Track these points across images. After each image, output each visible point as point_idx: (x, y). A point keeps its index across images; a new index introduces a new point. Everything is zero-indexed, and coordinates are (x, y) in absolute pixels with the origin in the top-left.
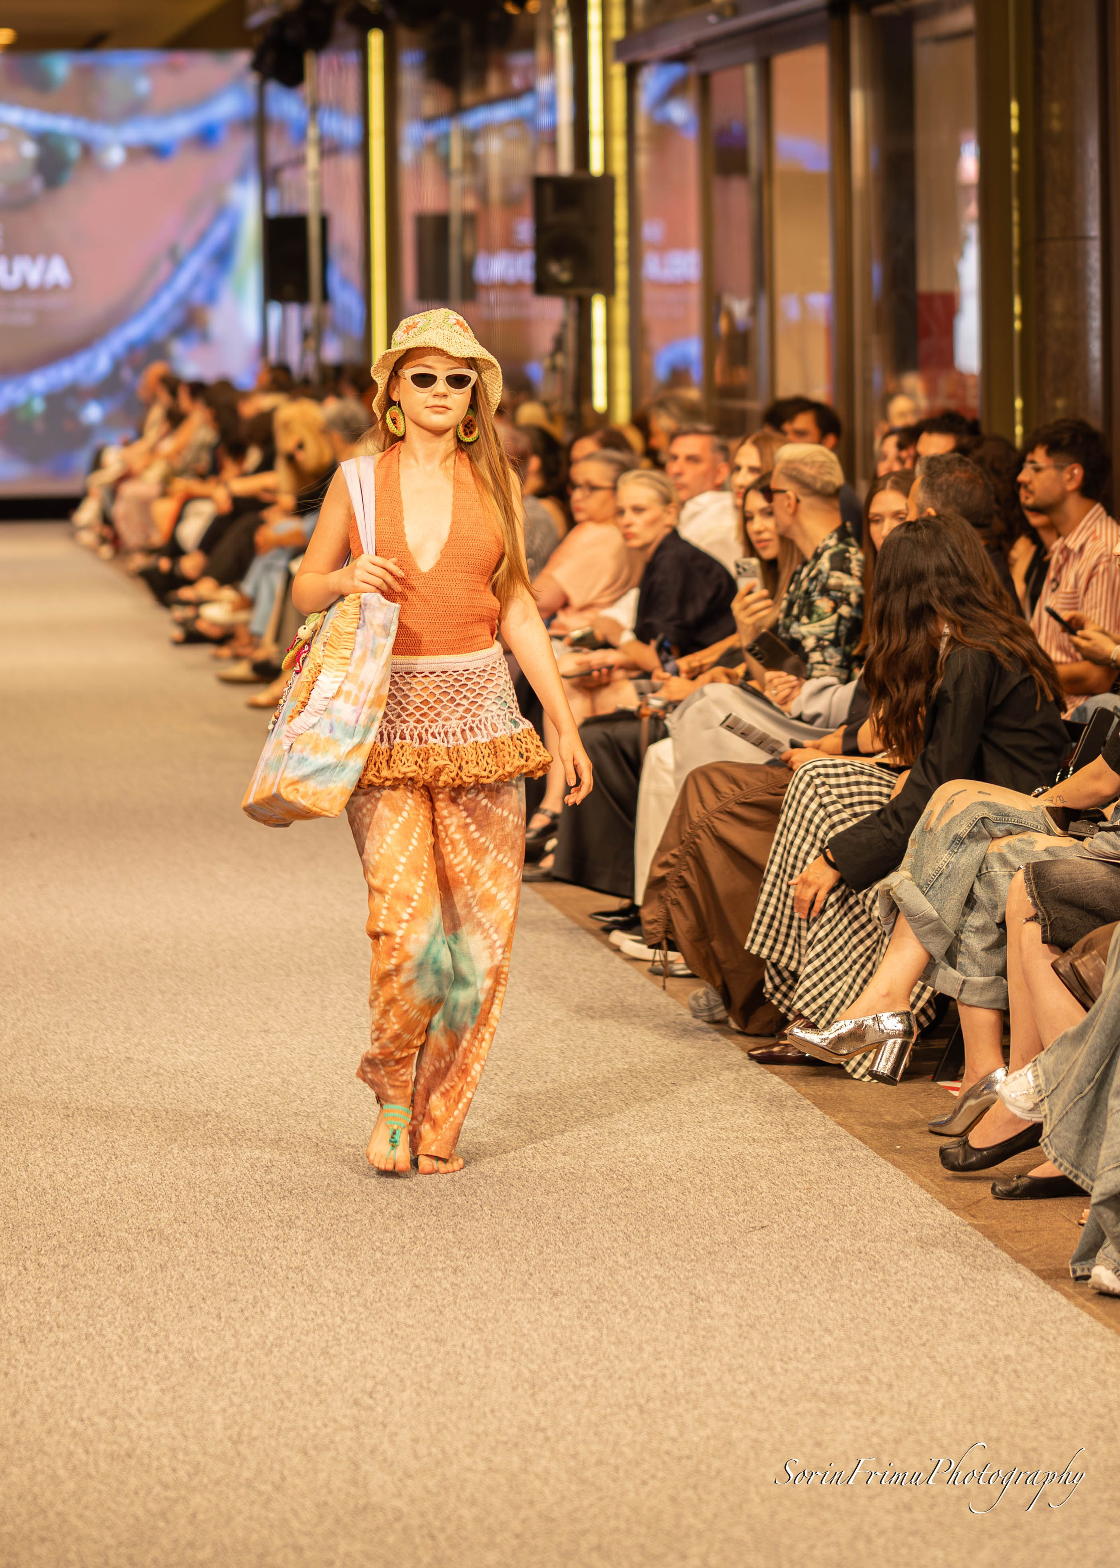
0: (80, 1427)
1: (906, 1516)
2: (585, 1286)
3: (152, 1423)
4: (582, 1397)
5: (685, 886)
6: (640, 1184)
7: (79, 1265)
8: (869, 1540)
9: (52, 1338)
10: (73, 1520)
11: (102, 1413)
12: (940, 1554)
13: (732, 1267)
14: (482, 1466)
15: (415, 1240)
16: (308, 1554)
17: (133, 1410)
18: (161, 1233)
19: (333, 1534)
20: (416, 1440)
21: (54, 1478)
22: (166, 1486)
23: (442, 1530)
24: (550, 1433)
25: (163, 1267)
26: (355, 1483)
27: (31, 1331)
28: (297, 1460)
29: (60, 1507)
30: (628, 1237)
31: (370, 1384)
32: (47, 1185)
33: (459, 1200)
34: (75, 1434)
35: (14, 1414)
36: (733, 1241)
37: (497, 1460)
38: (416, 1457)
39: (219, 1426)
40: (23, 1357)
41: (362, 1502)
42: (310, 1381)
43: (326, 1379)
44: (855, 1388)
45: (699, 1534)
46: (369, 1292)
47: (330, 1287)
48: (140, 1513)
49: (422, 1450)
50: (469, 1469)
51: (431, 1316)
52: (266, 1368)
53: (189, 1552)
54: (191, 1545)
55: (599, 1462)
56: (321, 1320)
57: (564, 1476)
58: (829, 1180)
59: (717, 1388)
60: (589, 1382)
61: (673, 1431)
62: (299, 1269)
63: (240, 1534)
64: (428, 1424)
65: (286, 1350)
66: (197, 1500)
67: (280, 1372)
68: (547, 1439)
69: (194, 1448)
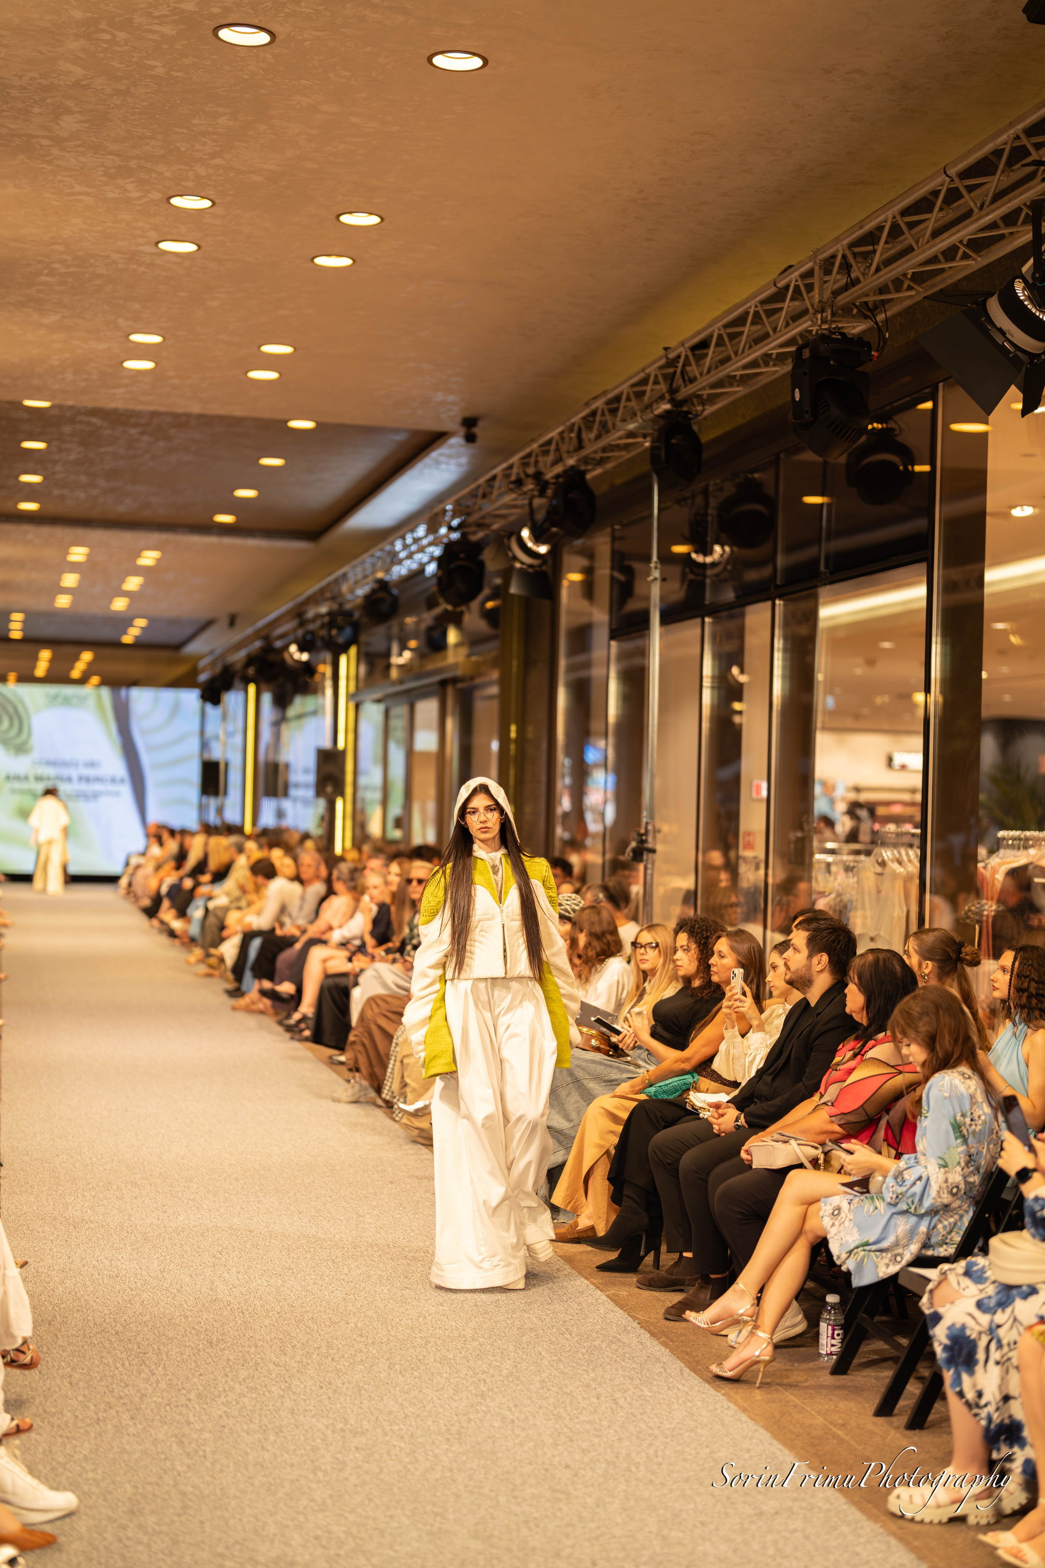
0: (97, 1264)
1: (441, 1308)
2: (313, 1210)
3: (127, 1263)
4: (309, 1256)
5: (364, 1045)
6: (338, 1168)
7: (101, 1196)
8: (425, 1317)
9: (87, 1226)
10: (92, 1303)
11: (107, 1258)
12: (454, 1324)
13: (374, 1203)
14: (265, 1284)
15: (243, 1189)
16: (190, 1319)
17: (120, 1257)
18: (136, 1183)
19: (201, 1311)
20: (238, 1272)
21: (85, 1285)
22: (132, 1290)
23: (247, 1310)
24: (294, 1270)
25: (136, 1198)
26: (212, 1290)
27: (78, 1223)
28: (188, 1279)
29: (86, 1297)
30: (332, 1190)
31: (220, 1248)
32: (89, 1162)
33: (262, 1172)
34: (94, 1266)
35: (69, 1258)
36: (375, 1193)
37: (272, 1281)
38: (238, 1279)
39: (155, 1265)
40: (74, 1234)
41: (214, 1298)
42: (195, 1247)
43: (202, 1246)
44: (423, 1254)
45: (354, 1314)
46: (222, 1210)
47: (206, 1207)
48: (120, 1300)
49: (241, 1276)
50: (260, 1285)
51: (248, 1221)
52: (177, 1241)
53: (140, 1317)
54: (141, 1314)
55: (315, 1283)
56: (201, 1221)
57: (299, 1288)
58: (417, 1168)
59: (365, 1253)
60: (312, 1250)
61: (346, 1271)
62: (193, 1200)
63: (162, 1310)
64: (244, 1266)
65: (186, 1233)
66: (144, 1295)
67: (183, 1242)
68: (293, 1273)
69: (145, 1273)
